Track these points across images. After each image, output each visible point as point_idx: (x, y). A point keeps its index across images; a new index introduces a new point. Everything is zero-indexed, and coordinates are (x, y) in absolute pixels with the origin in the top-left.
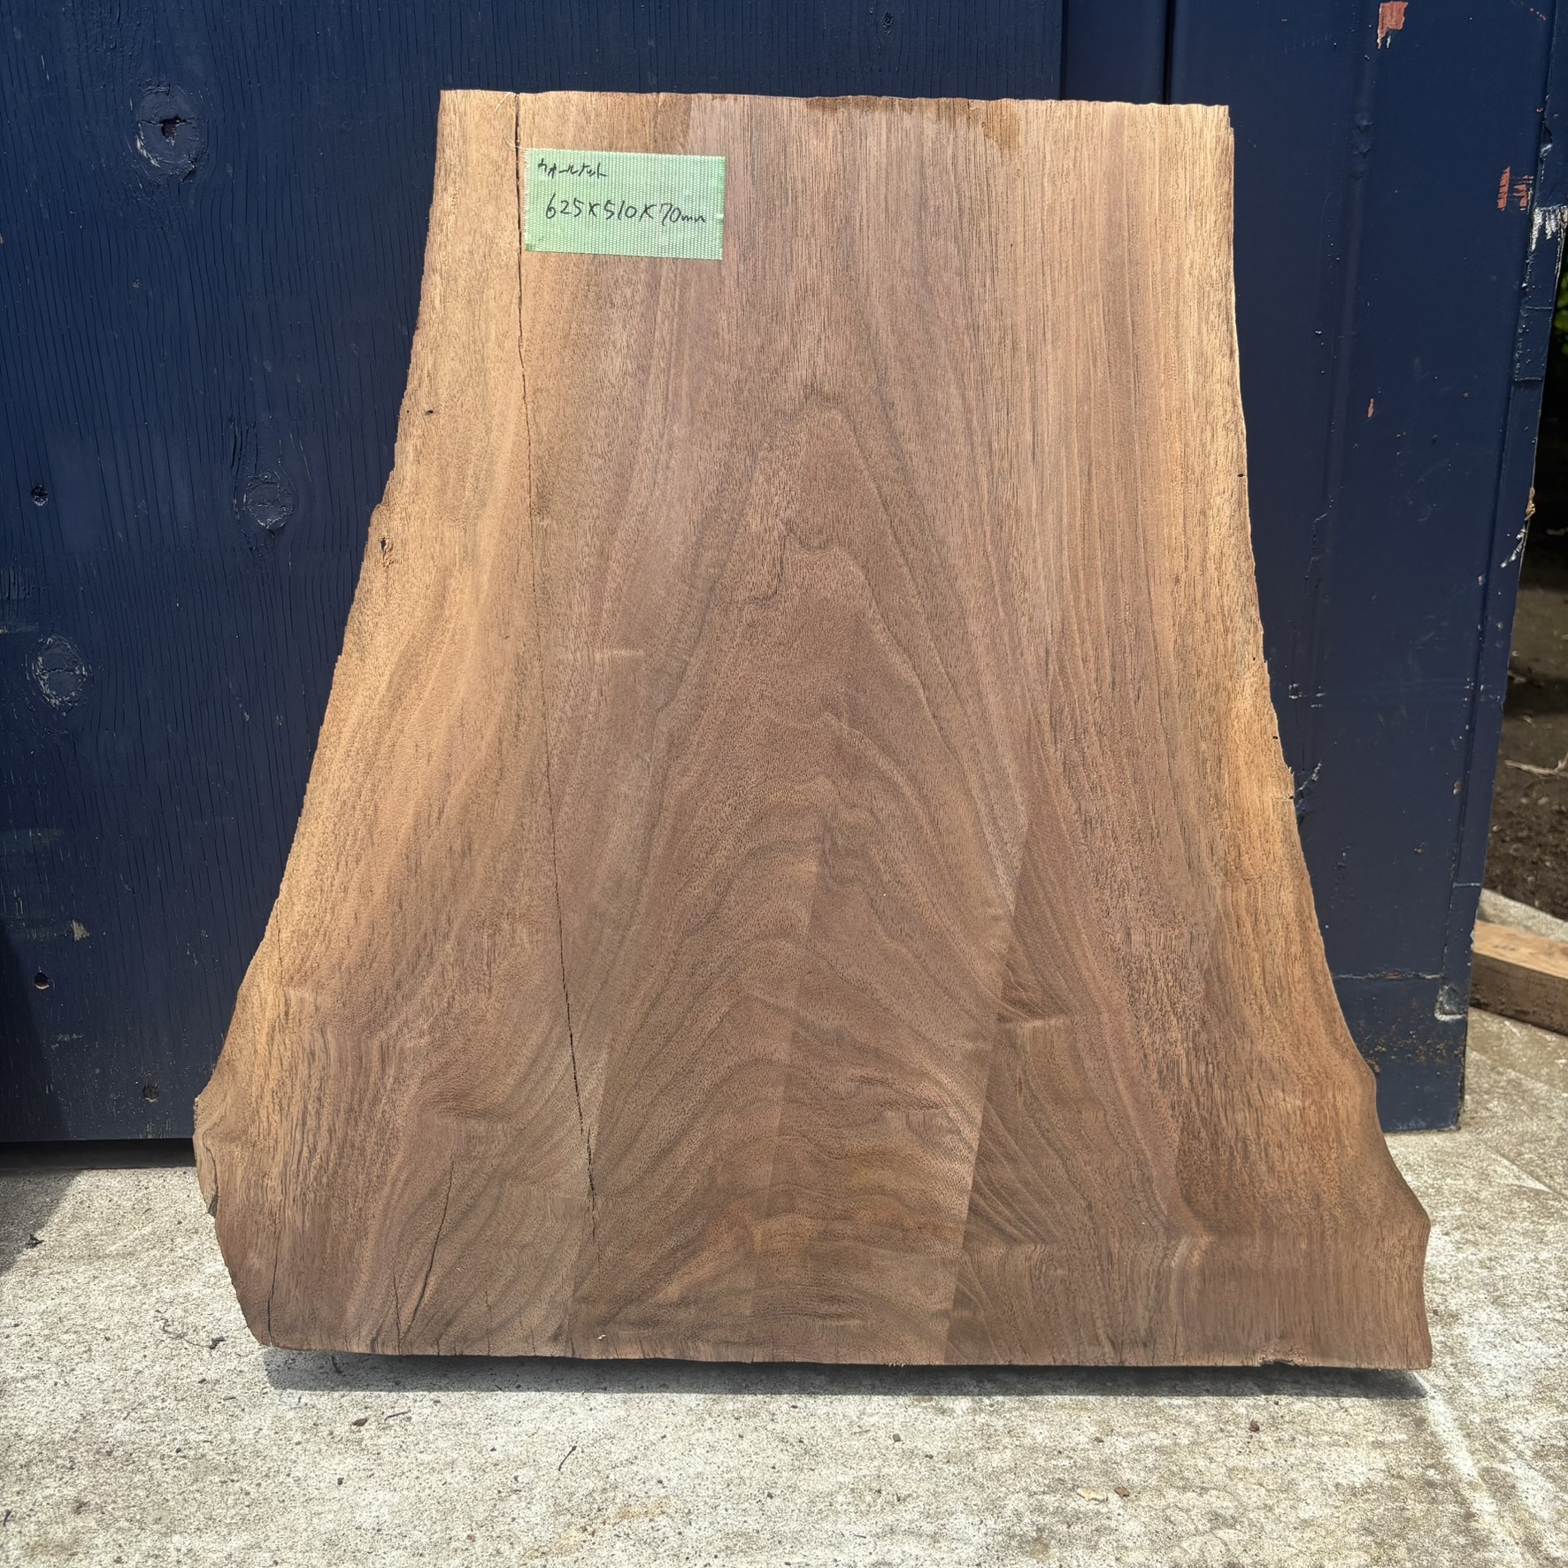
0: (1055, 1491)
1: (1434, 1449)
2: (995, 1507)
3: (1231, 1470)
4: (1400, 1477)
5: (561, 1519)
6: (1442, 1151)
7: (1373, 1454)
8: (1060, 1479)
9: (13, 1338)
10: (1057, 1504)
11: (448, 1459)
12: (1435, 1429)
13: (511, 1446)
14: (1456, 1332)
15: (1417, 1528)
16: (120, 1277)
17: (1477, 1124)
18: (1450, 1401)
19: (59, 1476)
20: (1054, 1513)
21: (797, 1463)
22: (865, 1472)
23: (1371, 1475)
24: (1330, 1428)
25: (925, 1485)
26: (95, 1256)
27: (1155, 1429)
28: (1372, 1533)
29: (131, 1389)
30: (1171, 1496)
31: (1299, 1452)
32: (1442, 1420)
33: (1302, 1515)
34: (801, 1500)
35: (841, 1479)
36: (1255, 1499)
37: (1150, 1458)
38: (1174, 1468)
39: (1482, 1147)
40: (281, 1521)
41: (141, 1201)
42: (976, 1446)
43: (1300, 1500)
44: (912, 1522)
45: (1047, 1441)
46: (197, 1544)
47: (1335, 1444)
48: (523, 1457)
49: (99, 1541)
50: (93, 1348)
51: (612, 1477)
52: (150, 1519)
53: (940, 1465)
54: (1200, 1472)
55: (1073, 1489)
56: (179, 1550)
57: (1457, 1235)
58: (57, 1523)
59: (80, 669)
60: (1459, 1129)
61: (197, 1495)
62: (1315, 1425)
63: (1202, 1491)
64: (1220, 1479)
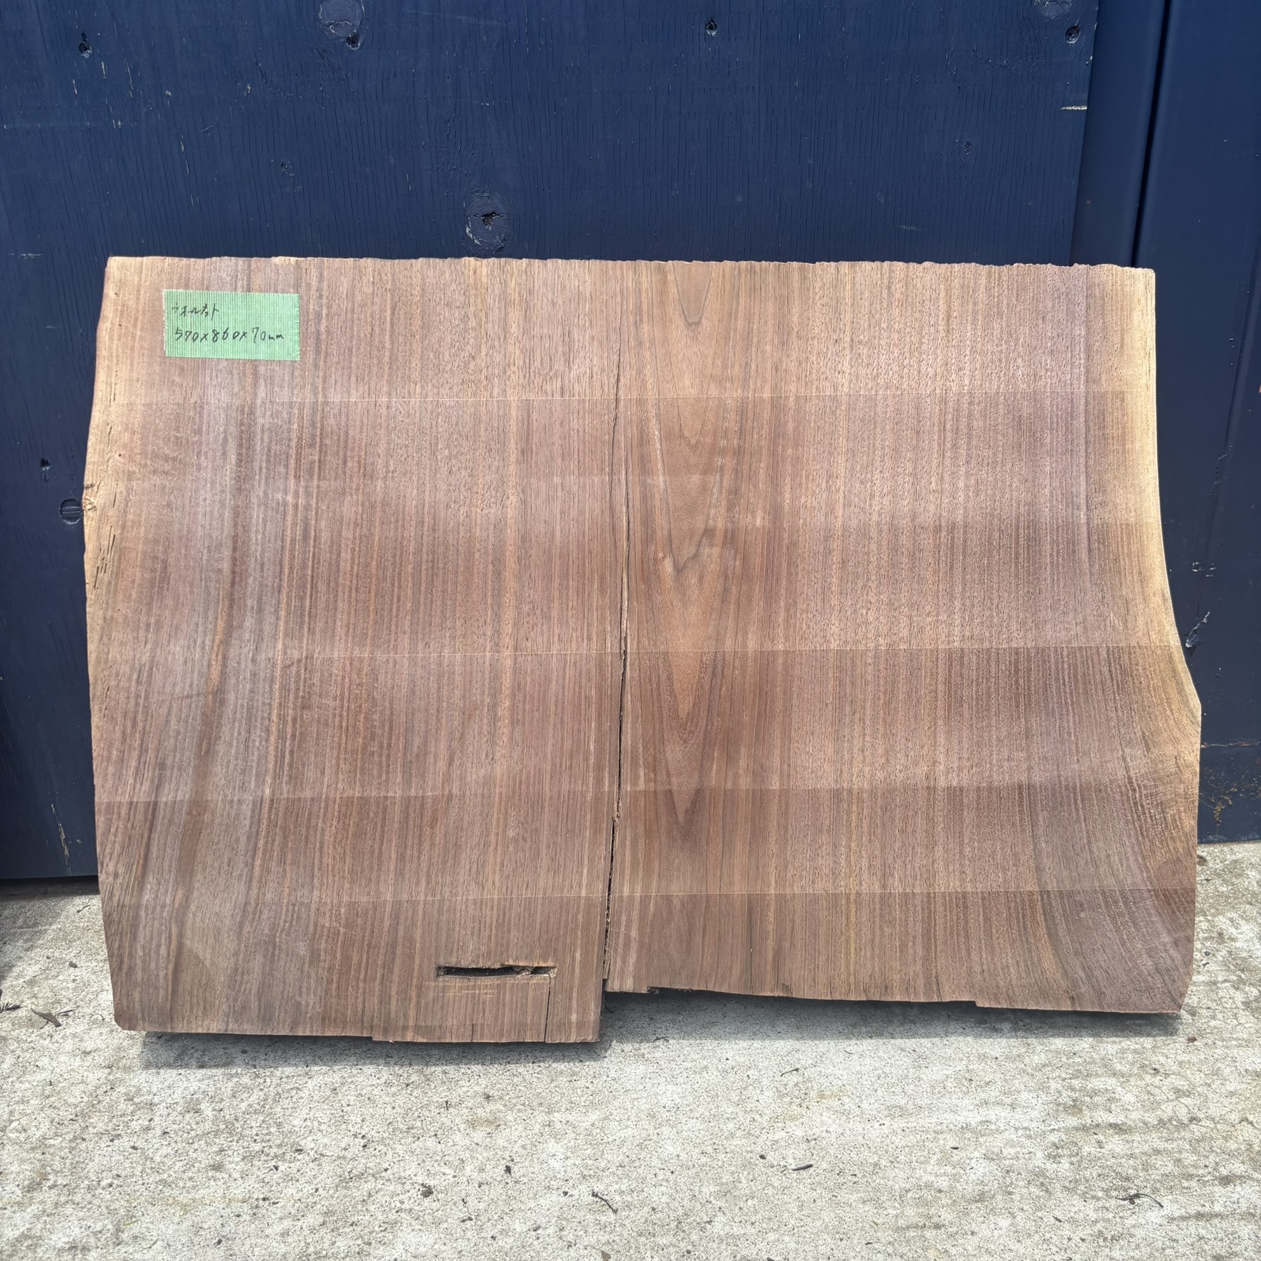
0: (1077, 1078)
2: (1043, 1087)
3: (1181, 1063)
5: (785, 1100)
8: (1078, 1070)
10: (1080, 1085)
11: (702, 1065)
13: (737, 1057)
20: (1080, 1091)
21: (916, 1064)
22: (959, 1068)
24: (1235, 1036)
25: (998, 1075)
27: (1129, 1039)
30: (1148, 1078)
31: (1219, 1051)
33: (1229, 1089)
34: (926, 1086)
35: (945, 1072)
36: (1198, 1080)
37: (1130, 1057)
38: (1146, 1062)
40: (616, 1103)
42: (1022, 1051)
43: (1225, 1080)
44: (996, 1097)
45: (1064, 1048)
46: (570, 1118)
47: (1239, 1046)
48: (748, 1063)
49: (510, 1118)
52: (535, 1104)
53: (1003, 1063)
54: (1162, 1064)
55: (1088, 1076)
56: (561, 1122)
58: (479, 1107)
62: (1226, 1035)
63: (1167, 1075)
64: (1175, 1068)
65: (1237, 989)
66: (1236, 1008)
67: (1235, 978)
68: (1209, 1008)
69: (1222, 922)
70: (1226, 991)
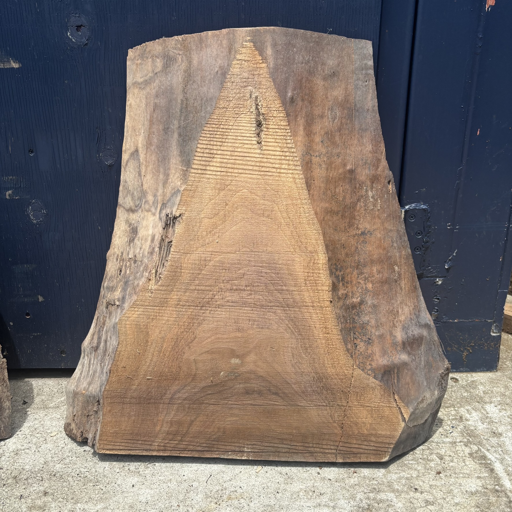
0: (373, 492)
1: (497, 479)
2: (353, 497)
3: (431, 486)
4: (487, 488)
5: (208, 500)
6: (492, 378)
7: (477, 481)
8: (374, 488)
9: (19, 435)
10: (374, 497)
11: (169, 479)
12: (497, 472)
13: (190, 474)
14: (502, 440)
15: (494, 506)
16: (55, 415)
17: (503, 370)
18: (502, 463)
19: (38, 483)
20: (373, 500)
21: (286, 481)
22: (309, 485)
23: (477, 488)
24: (462, 472)
25: (329, 489)
26: (46, 407)
27: (404, 471)
28: (479, 507)
29: (60, 453)
30: (412, 494)
31: (453, 480)
32: (499, 470)
33: (456, 501)
34: (288, 494)
35: (301, 487)
36: (439, 496)
37: (404, 481)
38: (412, 485)
39: (505, 377)
40: (114, 499)
41: (60, 389)
42: (345, 476)
43: (454, 496)
44: (326, 502)
45: (369, 475)
46: (86, 507)
47: (464, 477)
48: (194, 478)
49: (53, 506)
50: (47, 439)
51: (224, 485)
52: (70, 498)
53: (333, 483)
54: (420, 486)
55: (378, 492)
56: (80, 509)
57: (499, 407)
58: (38, 499)
59: (44, 211)
60: (497, 371)
61: (85, 490)
62: (457, 471)
63: (422, 493)
64: (427, 489)
65: (466, 446)
66: (465, 456)
67: (466, 440)
68: (450, 456)
69: (463, 411)
70: (460, 447)
